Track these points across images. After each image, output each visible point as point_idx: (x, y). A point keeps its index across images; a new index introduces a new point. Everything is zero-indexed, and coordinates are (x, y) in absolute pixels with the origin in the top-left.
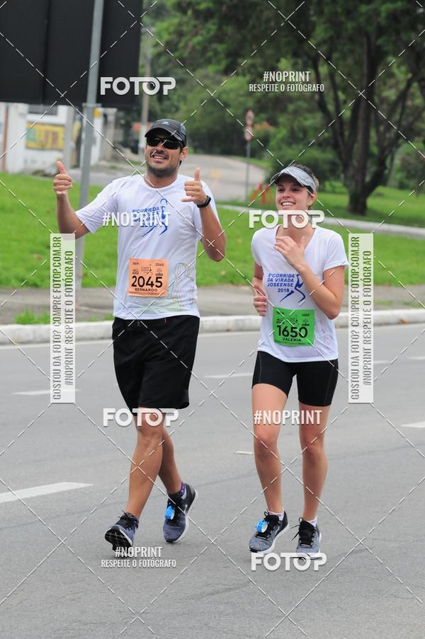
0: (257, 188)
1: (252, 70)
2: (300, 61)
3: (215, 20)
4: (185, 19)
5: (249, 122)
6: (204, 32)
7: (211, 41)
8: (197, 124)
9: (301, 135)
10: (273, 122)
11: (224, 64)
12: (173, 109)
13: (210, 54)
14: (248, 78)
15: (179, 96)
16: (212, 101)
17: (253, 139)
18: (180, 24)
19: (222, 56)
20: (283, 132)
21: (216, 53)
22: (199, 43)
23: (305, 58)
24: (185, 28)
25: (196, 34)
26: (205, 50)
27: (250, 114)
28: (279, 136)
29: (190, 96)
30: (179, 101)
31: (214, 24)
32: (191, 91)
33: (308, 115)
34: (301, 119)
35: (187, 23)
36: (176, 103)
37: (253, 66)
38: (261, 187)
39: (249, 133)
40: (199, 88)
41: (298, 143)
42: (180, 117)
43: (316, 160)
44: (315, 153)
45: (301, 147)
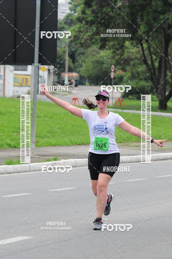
0: (117, 99)
1: (114, 47)
2: (135, 42)
3: (95, 25)
4: (82, 25)
5: (113, 70)
6: (91, 31)
7: (94, 35)
8: (91, 72)
9: (137, 75)
10: (124, 70)
11: (99, 45)
12: (80, 66)
13: (94, 40)
14: (112, 50)
15: (82, 60)
16: (97, 62)
17: (114, 78)
18: (80, 28)
19: (99, 41)
20: (129, 74)
21: (96, 40)
22: (89, 36)
23: (137, 40)
24: (82, 29)
25: (87, 32)
26: (91, 39)
27: (113, 66)
28: (127, 76)
29: (87, 60)
30: (82, 63)
31: (95, 27)
32: (87, 58)
33: (139, 66)
34: (136, 68)
35: (83, 27)
36: (81, 63)
37: (114, 45)
38: (119, 99)
39: (112, 75)
40: (90, 56)
41: (135, 79)
42: (83, 69)
43: (144, 86)
44: (143, 83)
45: (137, 80)
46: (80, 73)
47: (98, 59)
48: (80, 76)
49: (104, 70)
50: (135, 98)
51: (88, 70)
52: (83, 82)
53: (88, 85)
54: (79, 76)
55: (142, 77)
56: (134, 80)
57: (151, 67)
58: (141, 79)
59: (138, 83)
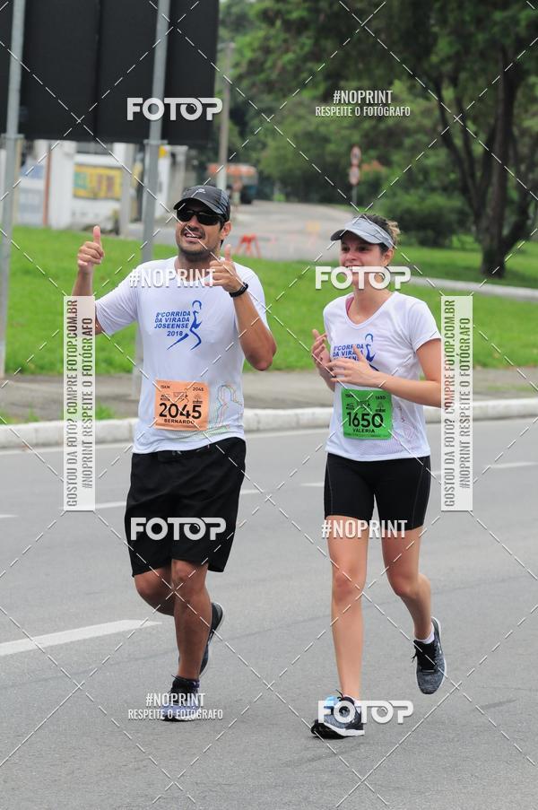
2: (418, 84)
3: (310, 33)
4: (273, 32)
5: (355, 161)
6: (296, 48)
7: (306, 59)
8: (289, 165)
9: (421, 177)
10: (385, 161)
11: (322, 88)
12: (259, 146)
13: (304, 75)
15: (267, 130)
16: (309, 136)
17: (360, 183)
18: (267, 38)
19: (320, 78)
20: (398, 175)
21: (312, 74)
22: (290, 62)
23: (425, 79)
24: (272, 44)
25: (287, 51)
26: (298, 70)
27: (356, 151)
30: (266, 136)
31: (309, 38)
33: (429, 152)
35: (276, 37)
36: (262, 139)
39: (354, 176)
40: (291, 119)
41: (417, 188)
42: (268, 155)
43: (440, 209)
44: (438, 200)
45: (421, 192)
46: (261, 167)
47: (311, 128)
48: (260, 174)
49: (329, 159)
50: (413, 240)
51: (281, 159)
52: (267, 190)
53: (279, 201)
54: (256, 176)
55: (435, 183)
56: (412, 191)
57: (463, 154)
58: (433, 189)
59: (423, 199)
